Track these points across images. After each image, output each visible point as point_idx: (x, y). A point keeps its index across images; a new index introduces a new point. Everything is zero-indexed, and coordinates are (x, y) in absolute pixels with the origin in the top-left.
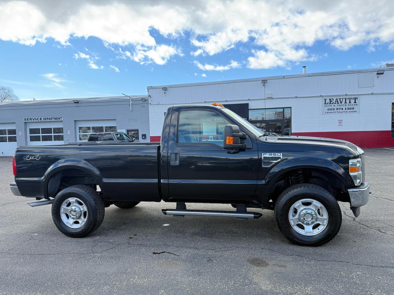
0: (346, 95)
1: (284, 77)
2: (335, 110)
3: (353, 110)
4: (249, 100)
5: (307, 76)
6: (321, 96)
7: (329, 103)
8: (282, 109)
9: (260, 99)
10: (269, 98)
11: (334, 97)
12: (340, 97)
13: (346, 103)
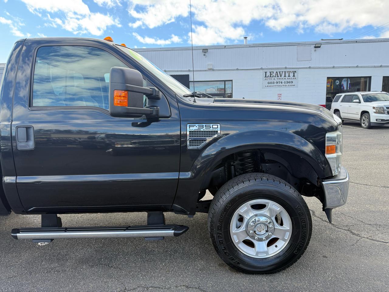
0: (286, 68)
1: (225, 47)
2: (275, 84)
3: (292, 84)
4: (189, 71)
5: (249, 46)
6: (262, 69)
7: (269, 76)
8: (224, 82)
9: (201, 71)
10: (210, 70)
11: (274, 70)
12: (280, 70)
13: (285, 76)
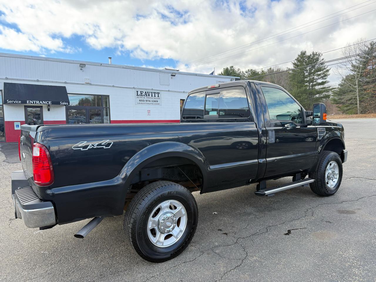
0: (152, 89)
1: (101, 64)
2: (145, 102)
3: (157, 103)
4: (66, 83)
5: (122, 67)
6: (134, 88)
7: (140, 95)
9: (78, 84)
10: (87, 84)
11: (139, 90)
12: (149, 91)
13: (152, 96)
